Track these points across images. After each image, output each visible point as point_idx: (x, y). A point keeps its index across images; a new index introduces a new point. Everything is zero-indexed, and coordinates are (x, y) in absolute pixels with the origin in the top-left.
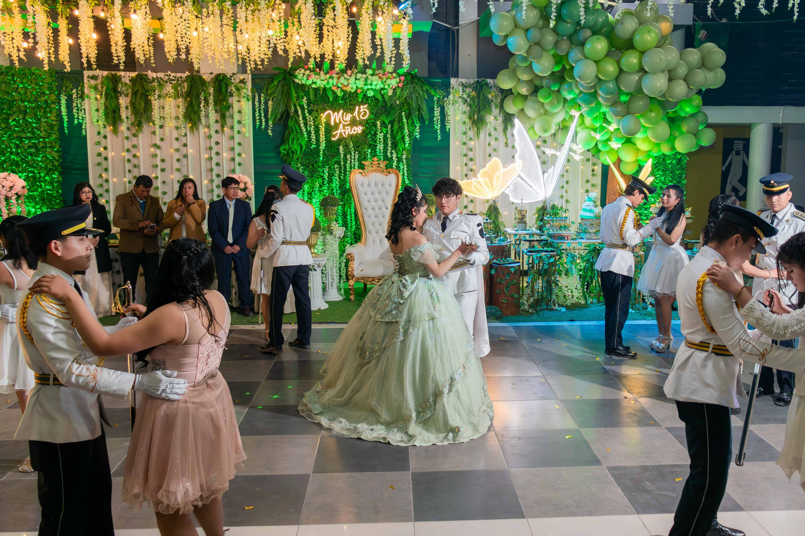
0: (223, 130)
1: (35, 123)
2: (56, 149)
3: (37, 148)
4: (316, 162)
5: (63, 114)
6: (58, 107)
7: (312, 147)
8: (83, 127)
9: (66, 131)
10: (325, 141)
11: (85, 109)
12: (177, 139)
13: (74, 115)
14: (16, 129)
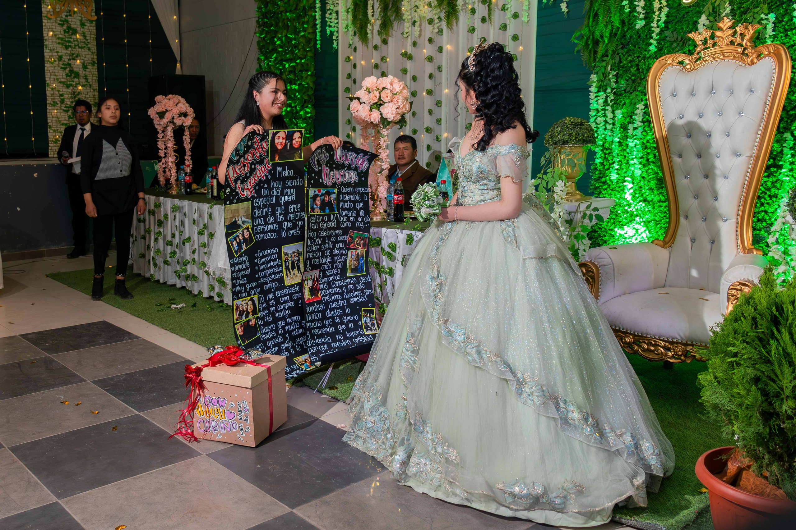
0: (490, 16)
1: (295, 39)
2: (309, 73)
3: (295, 74)
4: (645, 57)
5: (318, 22)
6: (313, 14)
7: (637, 27)
8: (334, 38)
9: (318, 46)
10: (666, 10)
11: (337, 12)
12: (430, 40)
13: (327, 22)
14: (280, 49)
